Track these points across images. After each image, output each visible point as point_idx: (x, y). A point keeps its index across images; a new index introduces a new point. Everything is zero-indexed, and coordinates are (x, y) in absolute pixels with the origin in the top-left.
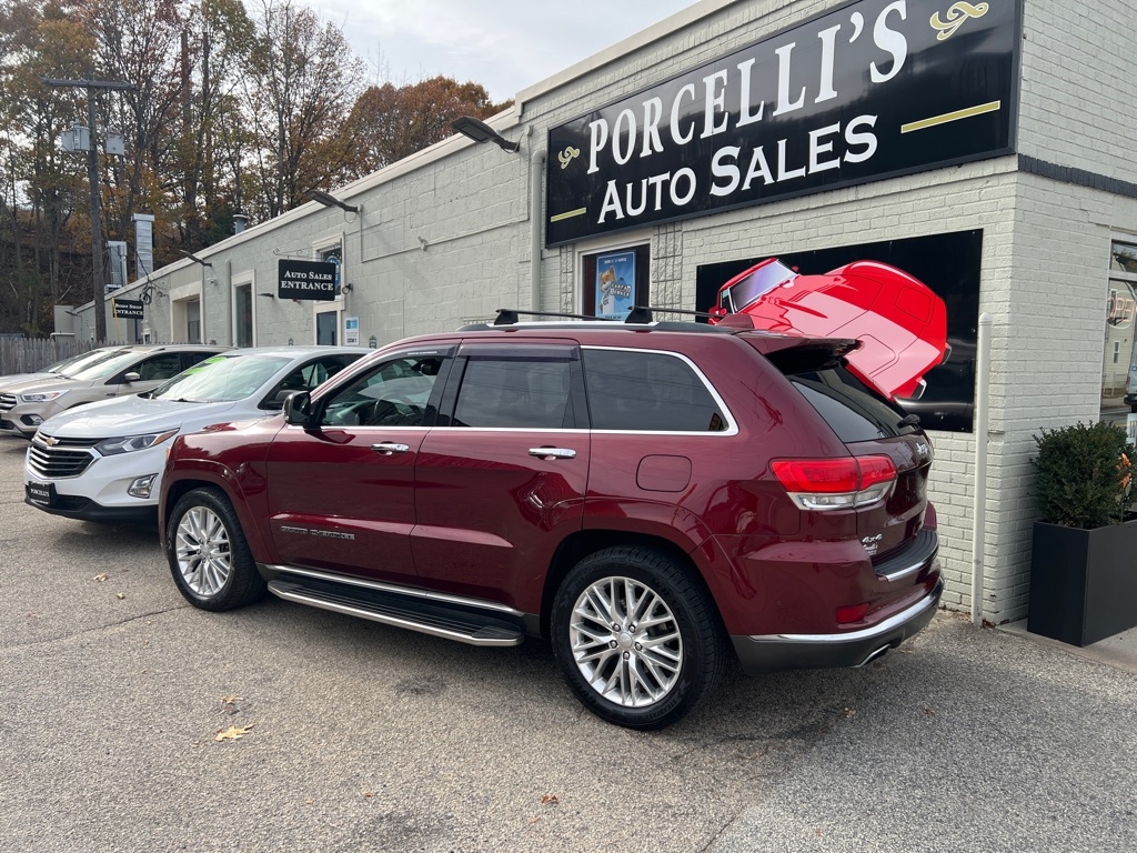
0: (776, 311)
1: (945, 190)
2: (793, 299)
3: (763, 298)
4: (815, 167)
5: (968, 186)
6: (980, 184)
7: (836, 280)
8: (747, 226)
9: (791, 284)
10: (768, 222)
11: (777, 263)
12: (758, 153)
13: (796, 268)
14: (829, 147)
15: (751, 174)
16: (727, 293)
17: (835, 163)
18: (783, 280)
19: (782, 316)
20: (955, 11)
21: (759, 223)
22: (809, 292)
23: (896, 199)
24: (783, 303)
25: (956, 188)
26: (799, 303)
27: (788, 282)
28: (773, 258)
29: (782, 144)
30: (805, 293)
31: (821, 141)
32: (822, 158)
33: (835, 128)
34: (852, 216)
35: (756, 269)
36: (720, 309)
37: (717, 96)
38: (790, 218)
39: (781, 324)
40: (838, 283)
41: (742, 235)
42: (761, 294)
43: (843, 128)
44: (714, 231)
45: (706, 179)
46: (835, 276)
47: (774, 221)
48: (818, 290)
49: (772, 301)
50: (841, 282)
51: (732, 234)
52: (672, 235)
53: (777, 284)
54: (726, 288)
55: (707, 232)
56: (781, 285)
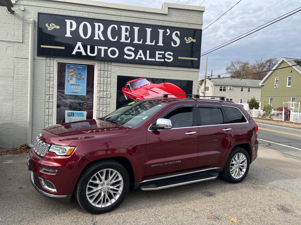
0: (145, 91)
1: (186, 72)
2: (150, 88)
3: (141, 87)
4: (157, 60)
5: (190, 72)
6: (192, 72)
7: (161, 86)
8: (136, 68)
9: (149, 85)
10: (142, 69)
11: (145, 79)
12: (141, 52)
13: (151, 82)
14: (161, 56)
15: (138, 56)
16: (129, 84)
17: (163, 60)
18: (147, 83)
19: (146, 92)
20: (190, 39)
21: (139, 69)
22: (154, 87)
23: (176, 71)
24: (147, 89)
25: (188, 72)
26: (151, 90)
27: (148, 84)
28: (144, 78)
29: (148, 52)
30: (153, 87)
31: (159, 54)
32: (159, 58)
33: (163, 52)
34: (166, 73)
35: (138, 80)
36: (126, 88)
37: (126, 32)
38: (149, 69)
39: (146, 94)
40: (162, 86)
41: (133, 70)
42: (140, 86)
43: (165, 53)
44: (123, 67)
45: (122, 53)
46: (161, 85)
47: (144, 69)
48: (157, 87)
49: (144, 88)
50: (163, 86)
51: (130, 69)
52: (107, 65)
53: (145, 84)
54: (128, 83)
55: (121, 67)
56: (146, 85)
